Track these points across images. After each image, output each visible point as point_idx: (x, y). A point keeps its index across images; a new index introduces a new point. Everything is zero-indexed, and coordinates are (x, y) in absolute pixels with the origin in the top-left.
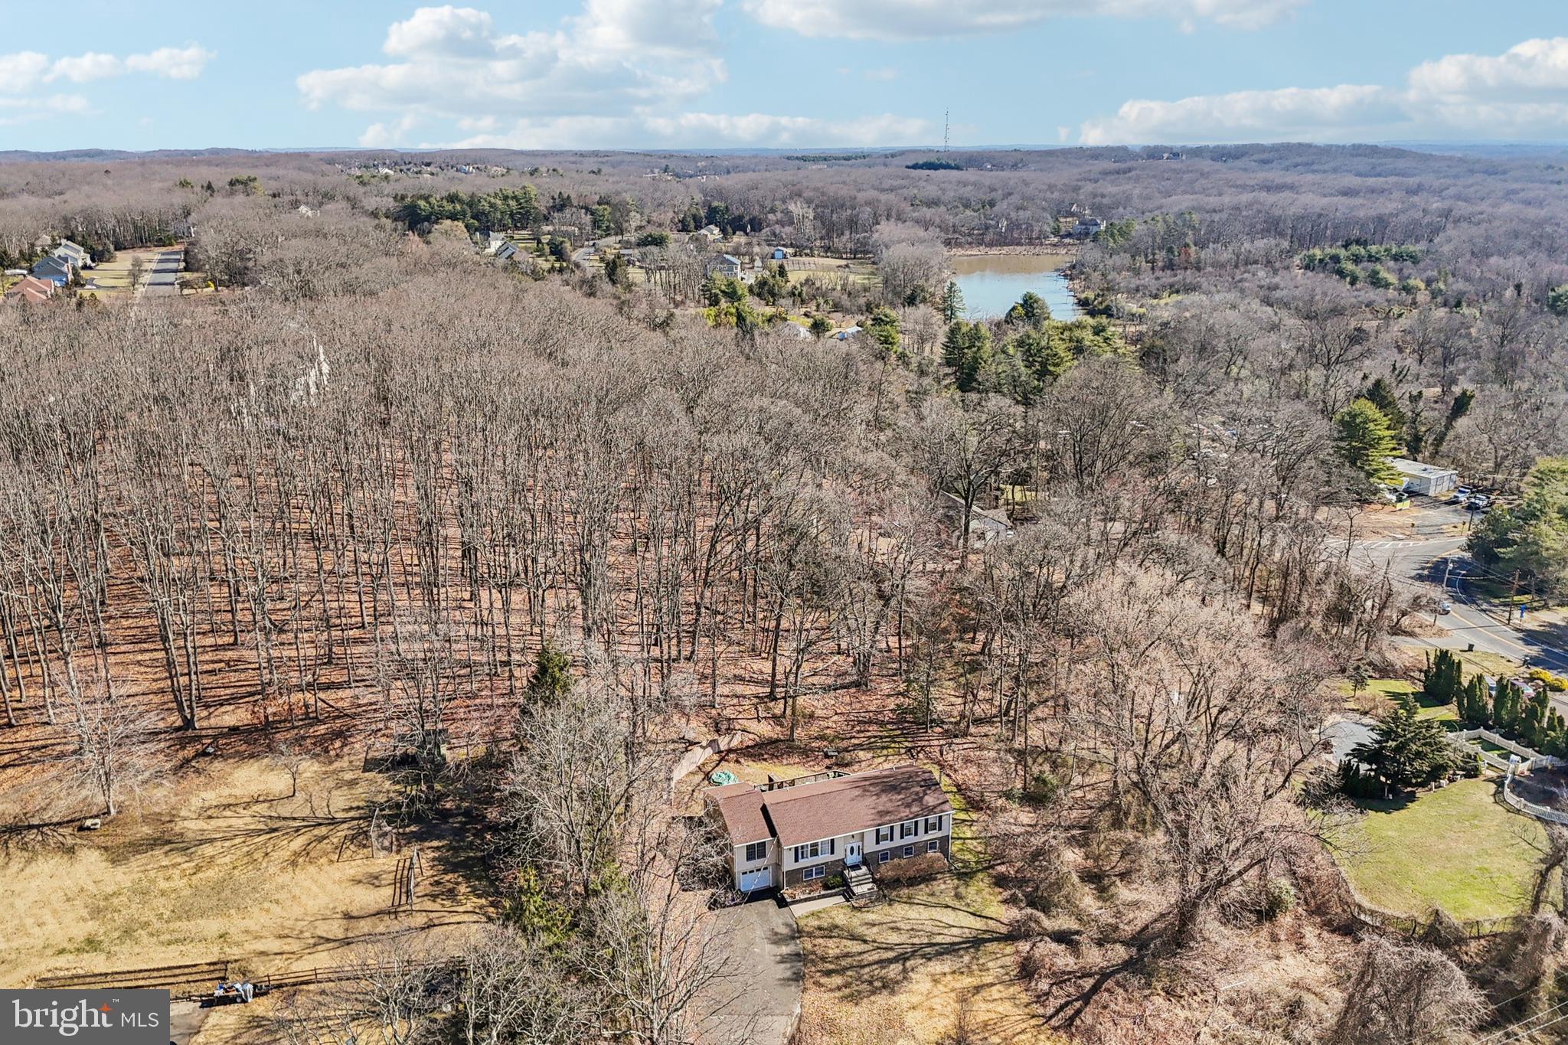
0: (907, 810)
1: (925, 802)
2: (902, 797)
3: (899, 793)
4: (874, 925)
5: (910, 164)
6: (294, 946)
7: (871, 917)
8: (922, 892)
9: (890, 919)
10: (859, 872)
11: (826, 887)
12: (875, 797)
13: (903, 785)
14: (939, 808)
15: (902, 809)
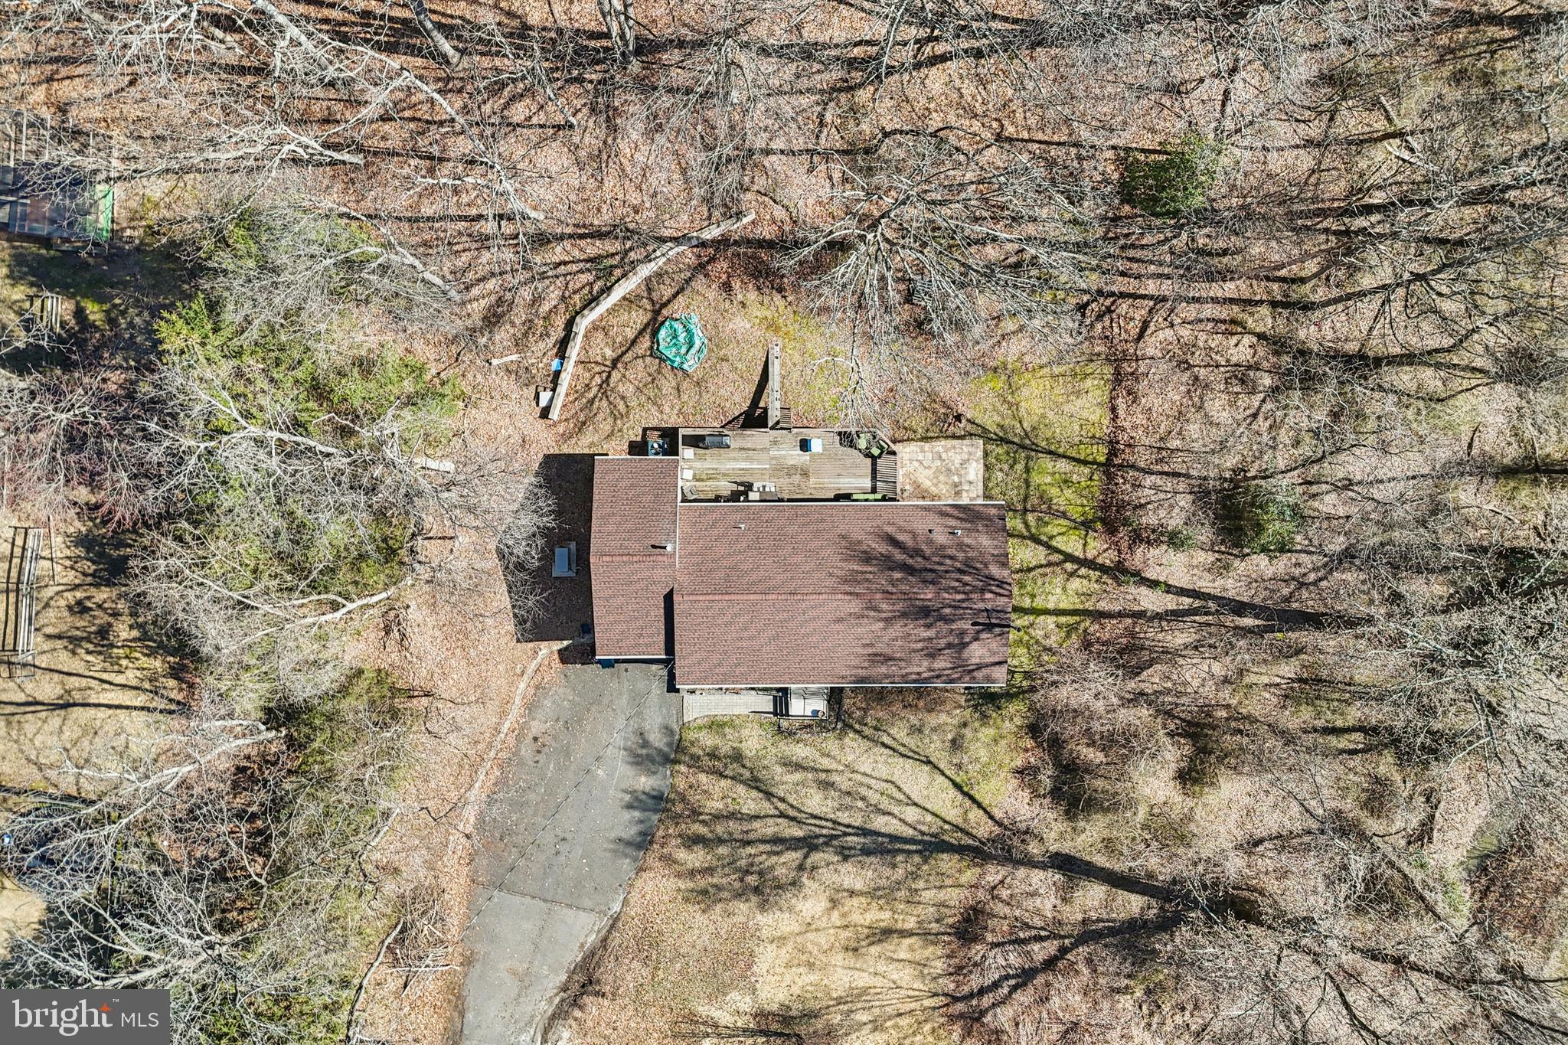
0: (925, 664)
1: (965, 655)
2: (931, 633)
3: (928, 626)
12: (881, 625)
13: (947, 611)
14: (985, 671)
15: (916, 657)
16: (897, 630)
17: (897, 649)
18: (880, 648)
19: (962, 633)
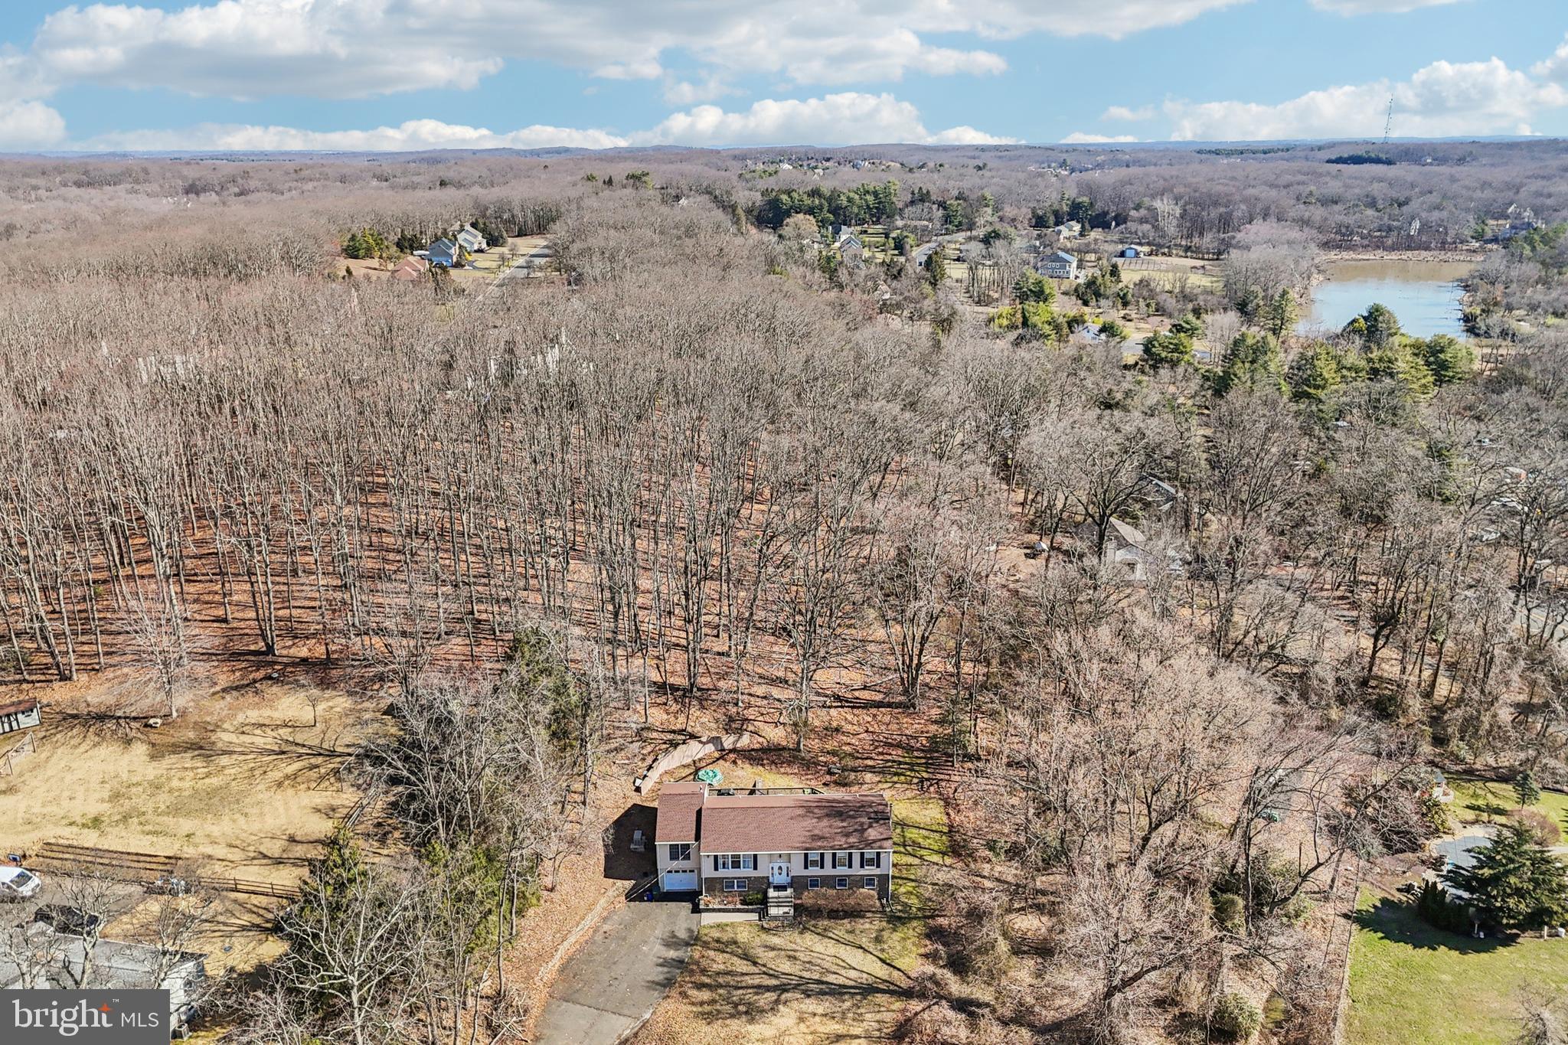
0: (844, 839)
1: (866, 835)
2: (845, 824)
3: (843, 821)
4: (773, 949)
5: (1333, 157)
6: (236, 855)
7: (775, 940)
8: (841, 928)
9: (794, 946)
10: (782, 894)
11: (743, 902)
12: (815, 820)
13: (852, 813)
14: (878, 844)
15: (838, 837)
16: (825, 822)
17: (827, 832)
18: (816, 832)
19: (862, 824)
